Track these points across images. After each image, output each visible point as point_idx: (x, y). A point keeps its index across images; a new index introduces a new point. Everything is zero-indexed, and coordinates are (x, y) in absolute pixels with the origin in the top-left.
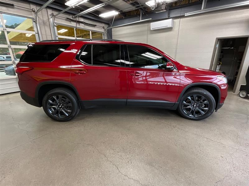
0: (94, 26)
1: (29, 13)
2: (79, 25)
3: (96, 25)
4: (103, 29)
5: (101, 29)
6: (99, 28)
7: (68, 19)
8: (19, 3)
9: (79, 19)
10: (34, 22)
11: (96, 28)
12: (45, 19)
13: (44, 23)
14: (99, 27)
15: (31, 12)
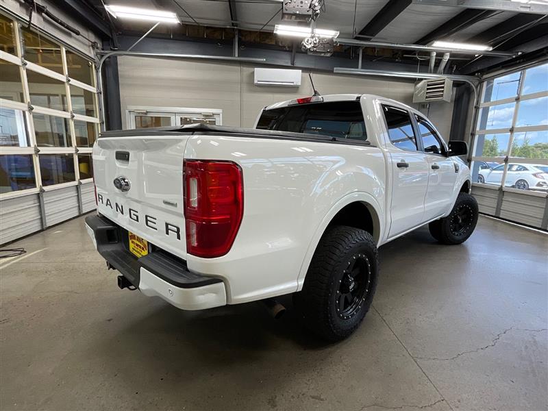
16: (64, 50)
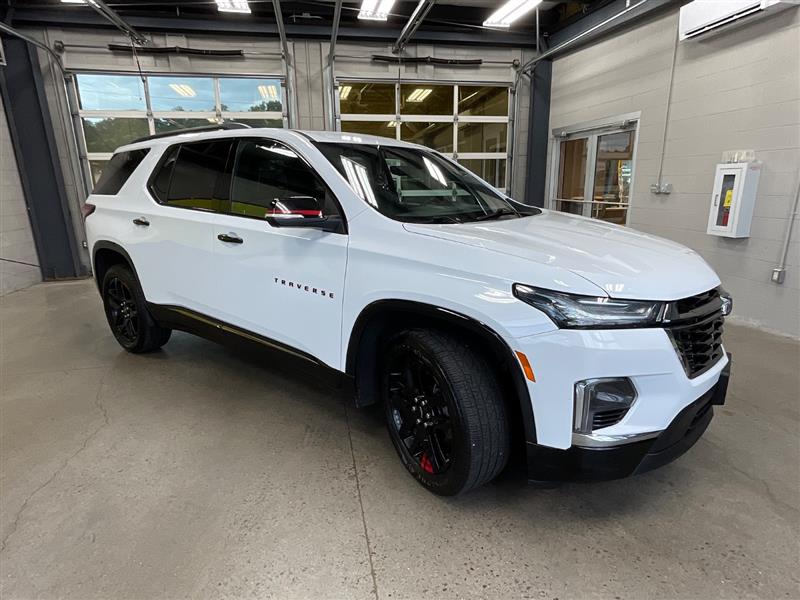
0: (475, 64)
1: (274, 64)
2: (416, 72)
3: (480, 62)
4: (513, 72)
5: (504, 71)
6: (497, 70)
7: (378, 60)
8: (257, 44)
9: (416, 53)
10: (282, 85)
11: (482, 71)
12: (314, 71)
13: (310, 85)
14: (496, 66)
15: (280, 60)
16: (456, 89)
